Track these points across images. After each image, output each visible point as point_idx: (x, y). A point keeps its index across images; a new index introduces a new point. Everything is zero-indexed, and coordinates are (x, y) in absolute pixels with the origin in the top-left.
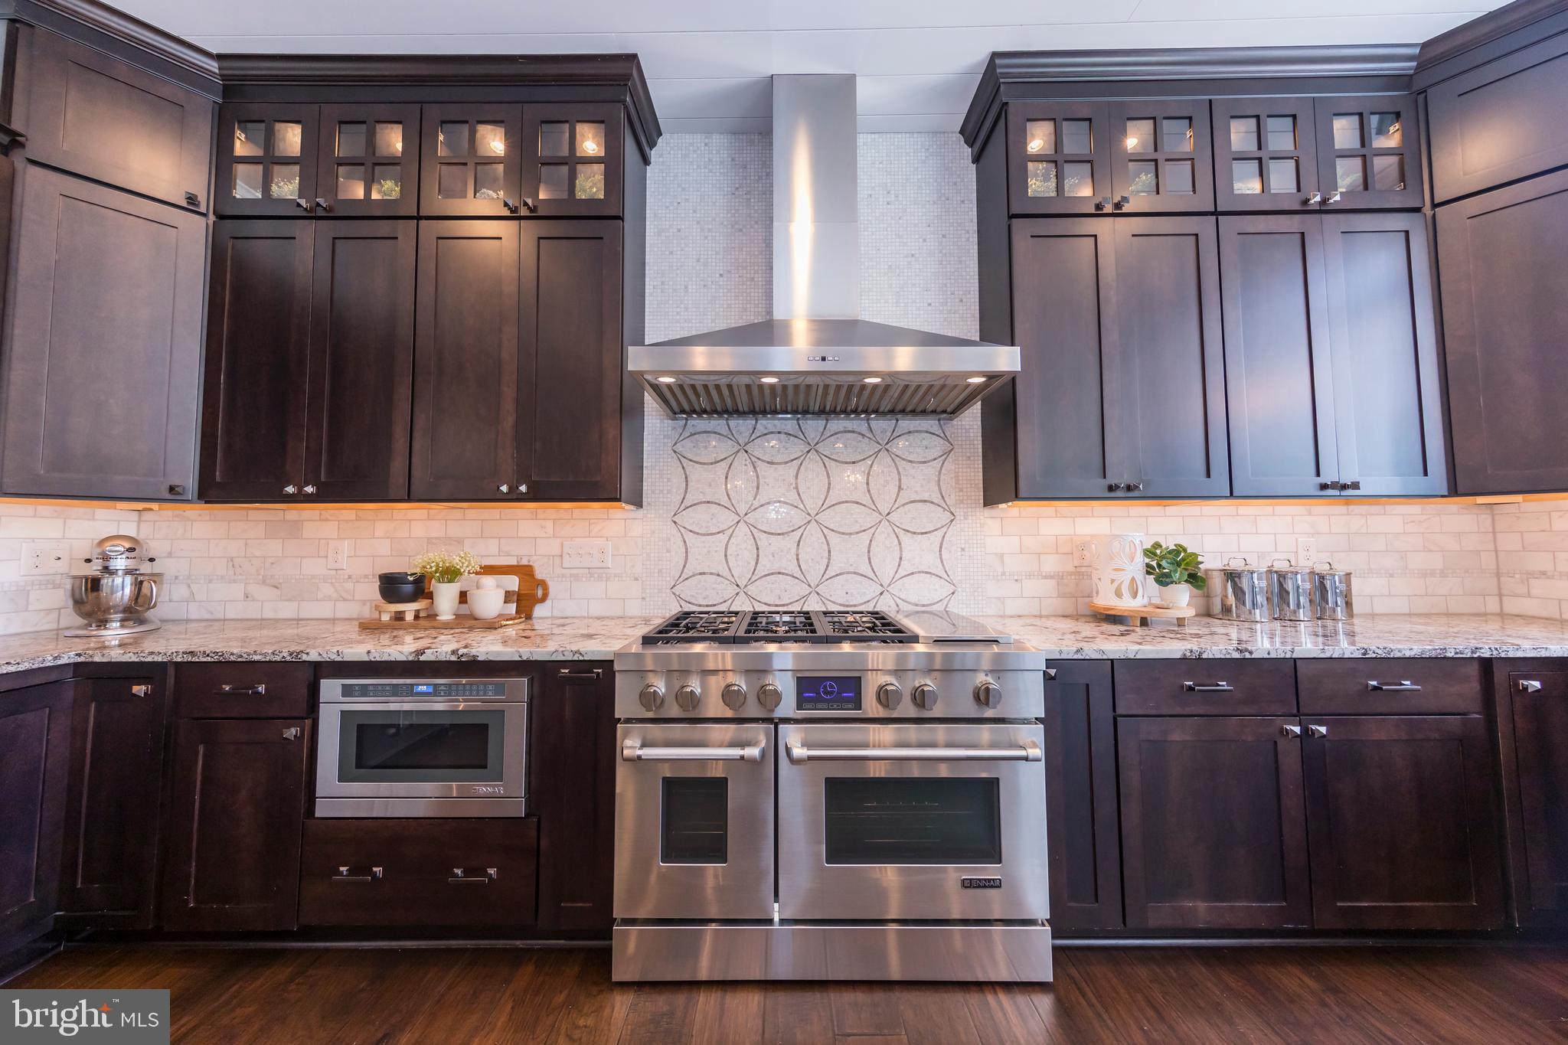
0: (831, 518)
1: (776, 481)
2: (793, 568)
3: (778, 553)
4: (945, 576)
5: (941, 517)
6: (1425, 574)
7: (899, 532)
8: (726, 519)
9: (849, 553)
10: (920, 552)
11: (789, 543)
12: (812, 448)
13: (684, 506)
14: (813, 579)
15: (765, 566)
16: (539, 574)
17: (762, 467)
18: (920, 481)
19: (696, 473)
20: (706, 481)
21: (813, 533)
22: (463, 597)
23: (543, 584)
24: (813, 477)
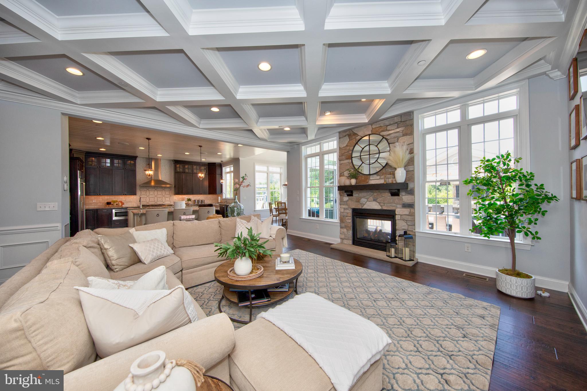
0: (158, 196)
1: (152, 193)
2: (153, 201)
3: (152, 199)
4: (170, 201)
5: (169, 196)
6: (212, 200)
7: (165, 197)
8: (146, 196)
9: (159, 199)
10: (167, 199)
11: (153, 199)
12: (156, 190)
13: (141, 195)
14: (156, 202)
15: (151, 200)
16: (123, 202)
17: (150, 191)
18: (167, 193)
19: (142, 192)
20: (143, 193)
21: (156, 198)
22: (117, 204)
23: (123, 203)
24: (156, 192)
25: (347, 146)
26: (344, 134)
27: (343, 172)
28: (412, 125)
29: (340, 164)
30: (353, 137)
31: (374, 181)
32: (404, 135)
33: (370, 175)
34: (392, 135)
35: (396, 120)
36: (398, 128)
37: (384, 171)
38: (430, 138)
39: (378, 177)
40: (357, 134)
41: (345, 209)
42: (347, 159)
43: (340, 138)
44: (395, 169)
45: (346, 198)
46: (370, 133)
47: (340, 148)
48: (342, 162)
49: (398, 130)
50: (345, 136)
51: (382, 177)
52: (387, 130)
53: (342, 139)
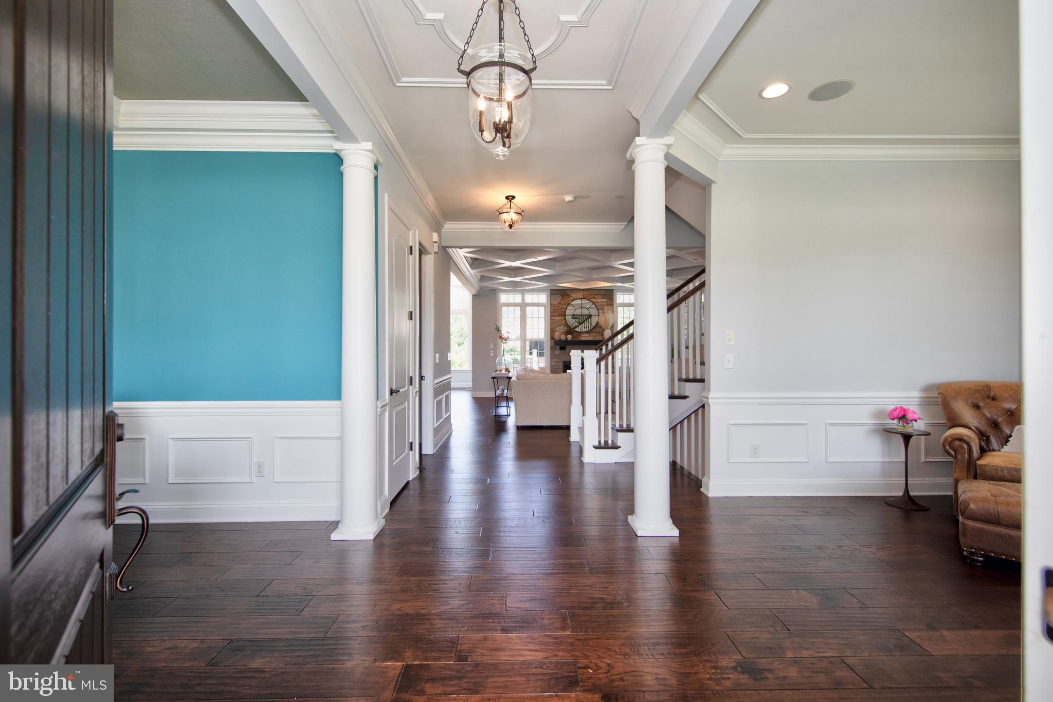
25: (559, 303)
26: (558, 292)
27: (555, 328)
28: (613, 299)
29: (551, 320)
30: (566, 297)
31: (584, 338)
32: (608, 305)
33: (582, 332)
34: (599, 303)
35: (603, 292)
36: (603, 298)
37: (593, 330)
38: (619, 309)
39: (588, 335)
40: (569, 295)
41: (556, 362)
42: (559, 316)
43: (551, 295)
44: (604, 330)
45: (558, 352)
46: (582, 297)
47: (551, 304)
48: (554, 318)
49: (603, 300)
50: (558, 294)
51: (591, 335)
52: (595, 298)
53: (554, 297)
